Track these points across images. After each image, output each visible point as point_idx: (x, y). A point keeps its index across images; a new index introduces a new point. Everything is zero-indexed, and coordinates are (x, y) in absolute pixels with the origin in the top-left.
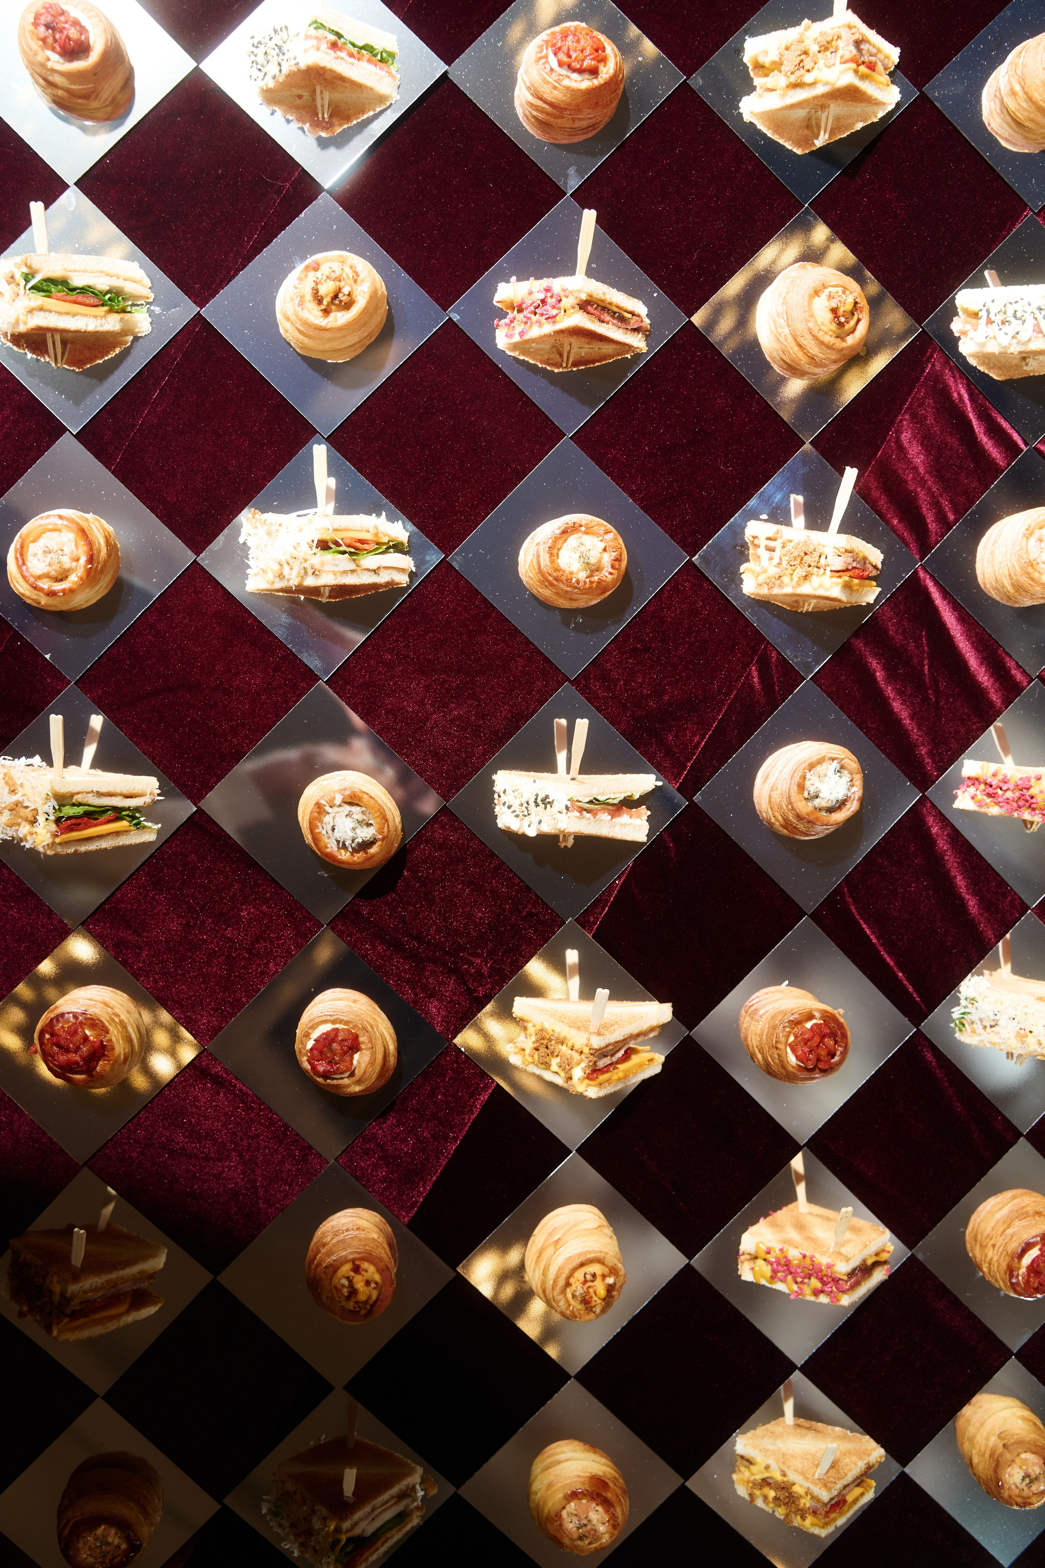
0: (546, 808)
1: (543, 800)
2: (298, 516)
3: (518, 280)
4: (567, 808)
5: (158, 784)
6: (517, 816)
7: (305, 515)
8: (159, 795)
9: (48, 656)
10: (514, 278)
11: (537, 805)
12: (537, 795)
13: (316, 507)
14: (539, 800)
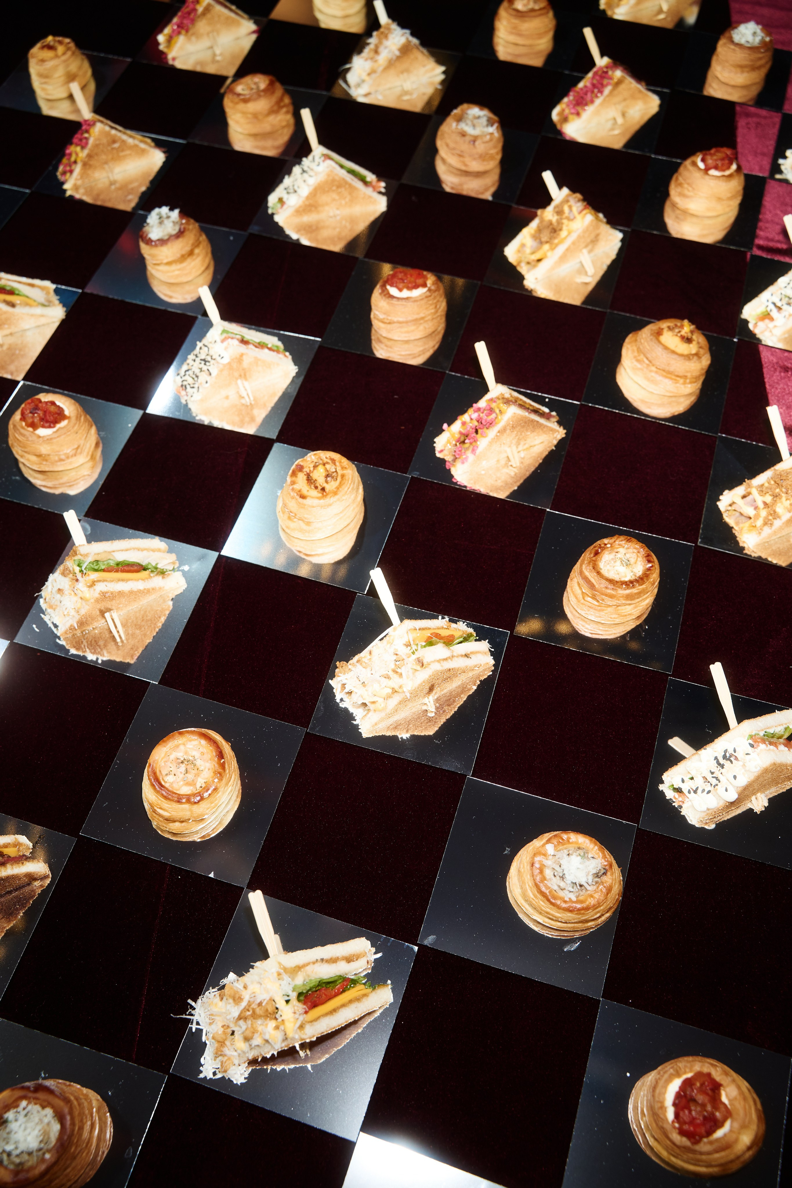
0: (731, 762)
1: (724, 757)
2: (381, 640)
3: (449, 425)
4: (752, 746)
5: (369, 942)
6: (709, 792)
7: (385, 636)
8: (375, 953)
9: (212, 875)
10: (445, 426)
11: (722, 766)
12: (716, 758)
13: (392, 625)
14: (722, 761)
